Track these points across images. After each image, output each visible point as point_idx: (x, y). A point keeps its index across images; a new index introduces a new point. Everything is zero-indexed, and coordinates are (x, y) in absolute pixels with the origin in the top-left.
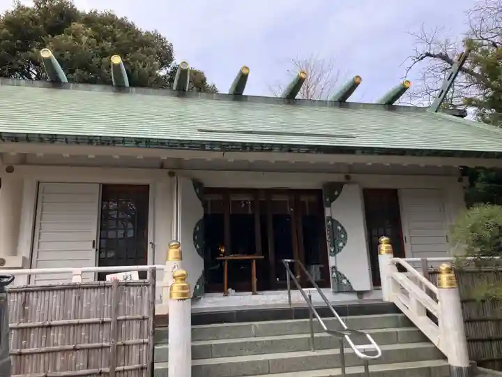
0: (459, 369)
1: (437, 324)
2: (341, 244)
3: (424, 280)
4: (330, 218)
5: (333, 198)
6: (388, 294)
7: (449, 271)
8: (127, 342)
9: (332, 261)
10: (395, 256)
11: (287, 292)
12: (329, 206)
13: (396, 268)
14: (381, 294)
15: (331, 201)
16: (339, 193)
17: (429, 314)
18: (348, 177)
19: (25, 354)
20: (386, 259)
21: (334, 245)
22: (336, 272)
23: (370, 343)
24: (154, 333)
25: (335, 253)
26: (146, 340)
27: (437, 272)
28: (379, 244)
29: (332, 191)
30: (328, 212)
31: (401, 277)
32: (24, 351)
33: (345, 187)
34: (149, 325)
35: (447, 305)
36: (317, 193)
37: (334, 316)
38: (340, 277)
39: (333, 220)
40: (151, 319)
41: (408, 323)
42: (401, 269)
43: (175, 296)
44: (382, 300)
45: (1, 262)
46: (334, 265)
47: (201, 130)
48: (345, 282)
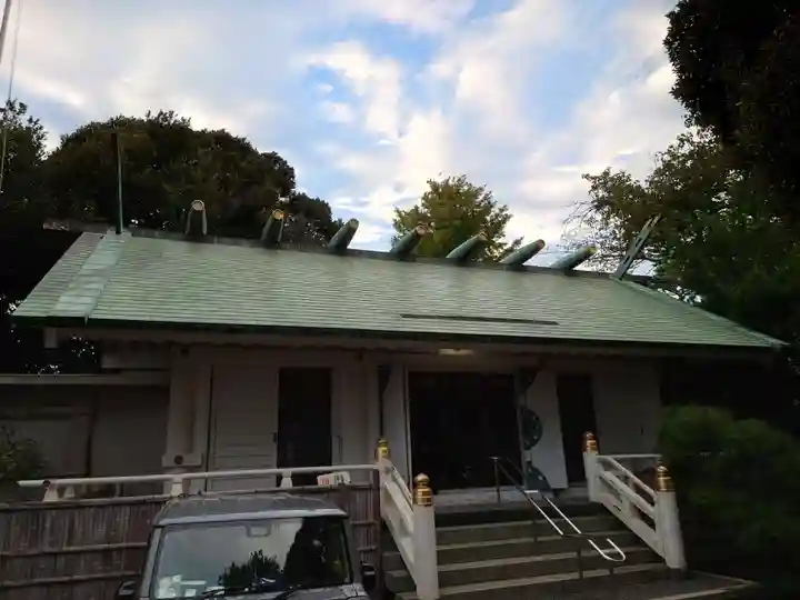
1: (654, 528)
2: (536, 437)
4: (524, 408)
6: (595, 493)
7: (666, 474)
9: (527, 456)
10: (600, 453)
11: (495, 489)
12: (522, 393)
13: (601, 465)
14: (587, 491)
15: (527, 388)
17: (644, 516)
18: (542, 363)
20: (591, 458)
21: (528, 436)
22: (532, 468)
23: (613, 547)
24: (380, 539)
25: (529, 445)
26: (374, 547)
27: (654, 474)
30: (521, 401)
31: (609, 475)
33: (539, 372)
34: (375, 532)
35: (664, 508)
38: (537, 472)
39: (527, 410)
40: (377, 525)
41: (620, 525)
42: (608, 466)
43: (420, 502)
44: (587, 499)
45: (178, 460)
46: (529, 459)
47: (405, 316)
48: (541, 478)
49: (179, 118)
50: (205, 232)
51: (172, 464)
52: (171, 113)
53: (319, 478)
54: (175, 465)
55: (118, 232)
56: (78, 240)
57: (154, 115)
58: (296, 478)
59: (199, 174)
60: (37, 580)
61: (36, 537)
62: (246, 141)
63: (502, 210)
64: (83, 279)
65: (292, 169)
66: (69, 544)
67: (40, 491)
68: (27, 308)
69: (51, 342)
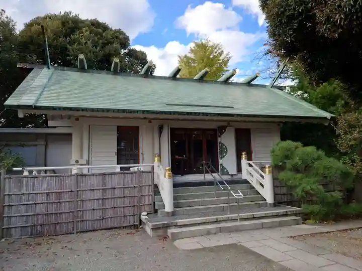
0: (270, 204)
1: (263, 187)
2: (225, 154)
3: (260, 171)
4: (220, 143)
5: (222, 133)
6: (245, 176)
7: (269, 167)
8: (144, 194)
9: (220, 161)
10: (248, 160)
11: (203, 175)
12: (220, 136)
13: (248, 165)
14: (242, 176)
15: (221, 134)
16: (225, 131)
17: (261, 184)
18: (229, 124)
19: (106, 199)
20: (244, 162)
21: (221, 154)
22: (222, 166)
23: (239, 193)
24: (154, 191)
25: (222, 158)
26: (151, 194)
27: (265, 168)
28: (242, 155)
29: (222, 130)
30: (219, 140)
31: (250, 169)
32: (105, 197)
33: (228, 128)
34: (152, 188)
35: (268, 180)
36: (215, 130)
37: (225, 184)
38: (224, 168)
39: (221, 143)
40: (153, 186)
41: (252, 187)
42: (250, 165)
43: (167, 177)
44: (241, 178)
45: (77, 162)
46: (221, 163)
47: (167, 105)
48: (226, 170)
49: (74, 14)
50: (86, 68)
51: (74, 163)
52: (70, 12)
53: (131, 169)
54: (75, 163)
55: (49, 68)
56: (32, 72)
57: (62, 13)
58: (121, 168)
59: (83, 41)
60: (22, 203)
61: (20, 188)
62: (106, 24)
63: (227, 55)
64: (33, 89)
65: (128, 37)
66: (33, 190)
67: (22, 172)
68: (10, 102)
69: (21, 115)
